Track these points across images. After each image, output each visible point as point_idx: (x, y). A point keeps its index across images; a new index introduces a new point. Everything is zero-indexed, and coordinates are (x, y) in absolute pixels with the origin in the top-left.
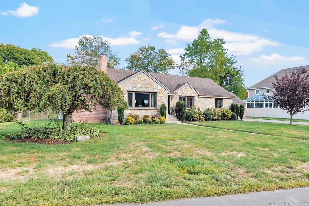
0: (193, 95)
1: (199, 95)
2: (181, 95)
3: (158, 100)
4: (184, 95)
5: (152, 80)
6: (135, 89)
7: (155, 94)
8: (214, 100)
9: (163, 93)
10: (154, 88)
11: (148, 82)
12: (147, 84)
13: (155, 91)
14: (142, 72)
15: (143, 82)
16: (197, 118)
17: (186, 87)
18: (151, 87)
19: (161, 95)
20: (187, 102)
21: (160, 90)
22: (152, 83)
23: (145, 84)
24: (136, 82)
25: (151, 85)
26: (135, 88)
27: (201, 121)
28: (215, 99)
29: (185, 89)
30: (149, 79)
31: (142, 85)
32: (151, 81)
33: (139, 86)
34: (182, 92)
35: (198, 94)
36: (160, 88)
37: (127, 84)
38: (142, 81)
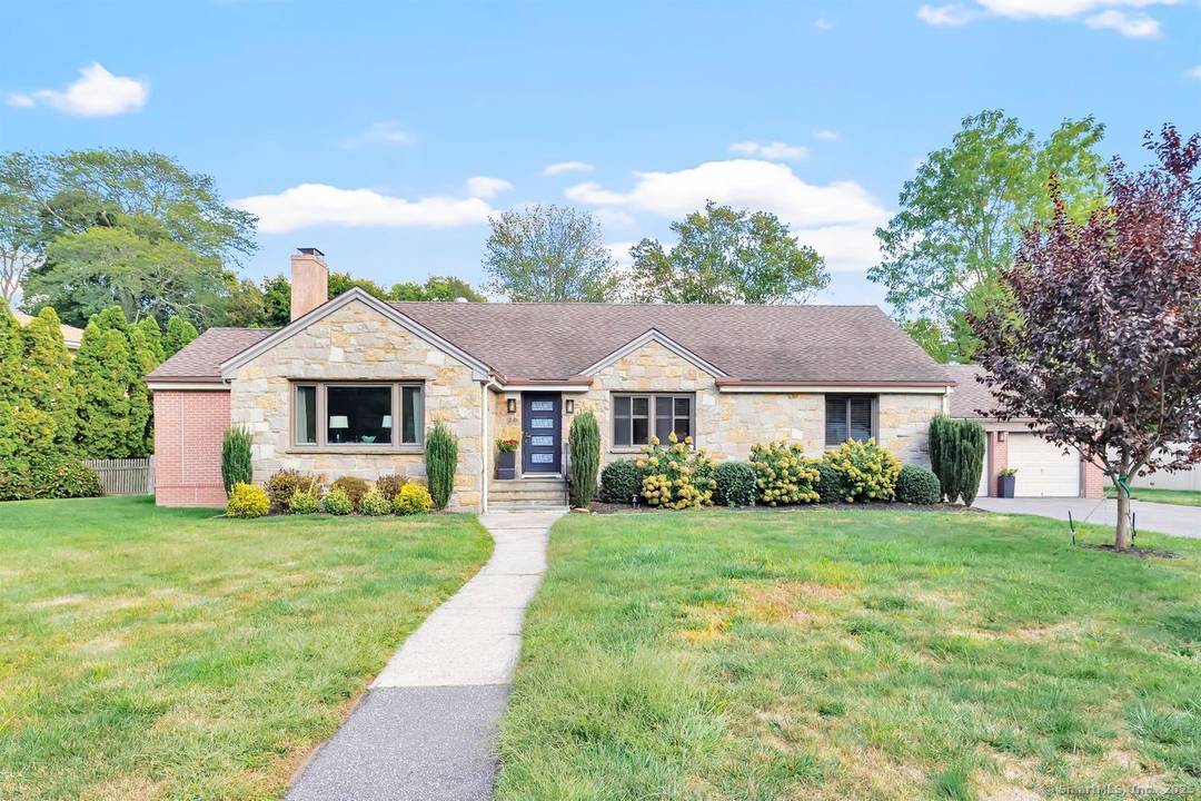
0: (687, 385)
1: (718, 385)
2: (618, 388)
3: (426, 413)
4: (636, 389)
5: (399, 329)
6: (318, 371)
7: (413, 387)
8: (821, 402)
9: (450, 383)
10: (409, 362)
11: (378, 335)
12: (372, 346)
13: (412, 372)
14: (352, 298)
15: (353, 340)
16: (656, 493)
17: (648, 351)
18: (391, 356)
19: (445, 390)
20: (658, 421)
21: (436, 367)
22: (396, 340)
23: (362, 348)
24: (324, 341)
25: (393, 348)
26: (315, 366)
27: (687, 506)
28: (823, 397)
29: (643, 360)
30: (383, 324)
31: (351, 349)
32: (395, 334)
33: (336, 354)
34: (624, 374)
35: (713, 381)
36: (436, 357)
37: (285, 351)
38: (351, 334)
